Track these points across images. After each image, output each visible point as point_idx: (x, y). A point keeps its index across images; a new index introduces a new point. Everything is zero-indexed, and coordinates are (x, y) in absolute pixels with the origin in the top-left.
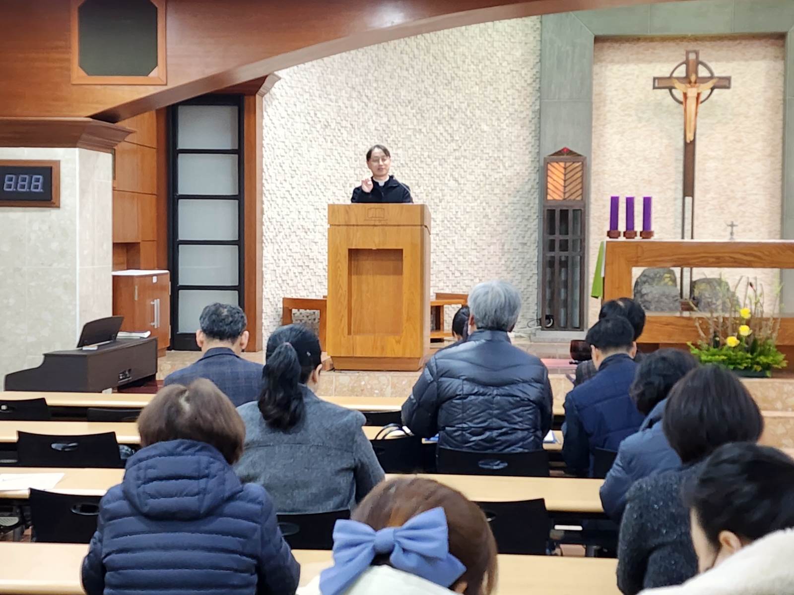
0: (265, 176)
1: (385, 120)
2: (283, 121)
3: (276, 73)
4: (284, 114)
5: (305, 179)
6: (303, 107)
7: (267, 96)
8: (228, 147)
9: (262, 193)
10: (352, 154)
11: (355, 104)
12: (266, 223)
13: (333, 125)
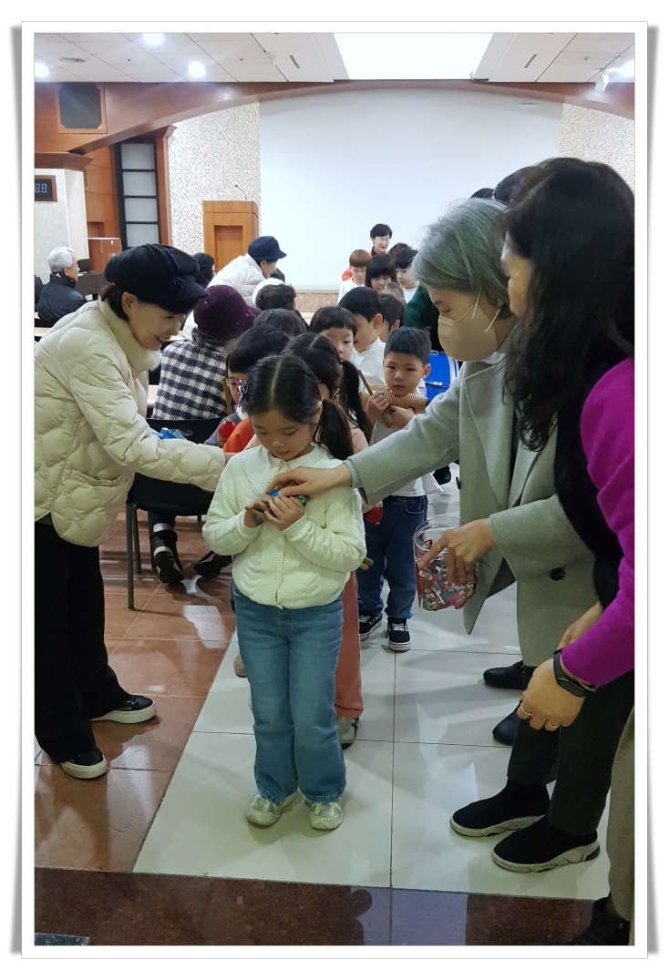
0: (171, 185)
1: (239, 152)
2: (180, 153)
3: (174, 125)
4: (180, 149)
5: (194, 187)
6: (191, 144)
7: (170, 138)
8: (149, 168)
9: (169, 195)
10: (220, 172)
11: (222, 143)
12: (173, 213)
13: (210, 155)
